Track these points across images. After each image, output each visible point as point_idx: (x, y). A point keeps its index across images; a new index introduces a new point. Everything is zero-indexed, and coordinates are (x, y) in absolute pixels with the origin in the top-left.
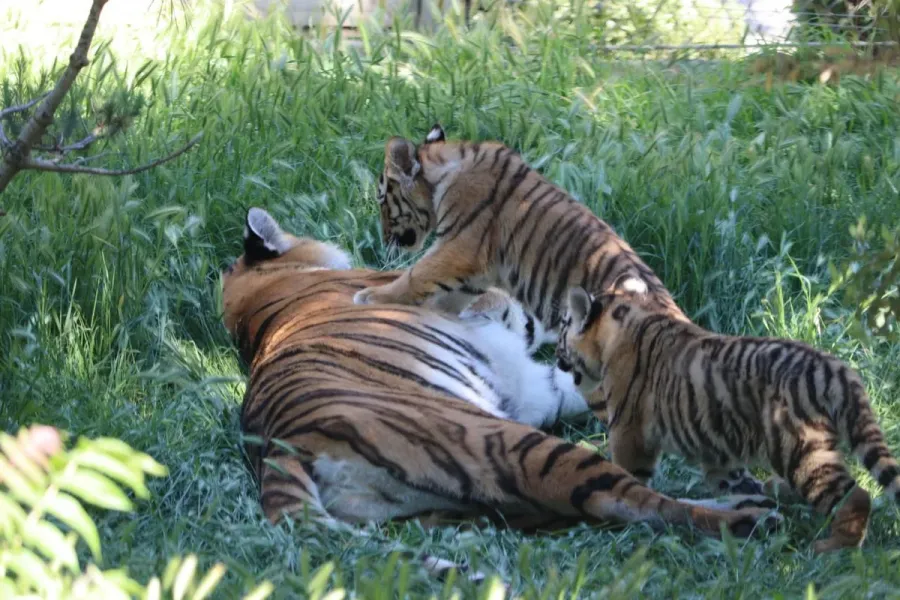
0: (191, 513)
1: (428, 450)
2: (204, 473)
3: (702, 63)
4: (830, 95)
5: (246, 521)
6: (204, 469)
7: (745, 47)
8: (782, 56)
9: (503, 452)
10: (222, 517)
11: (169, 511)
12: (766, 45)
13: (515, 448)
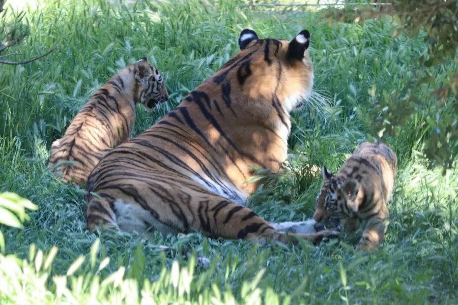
0: (51, 228)
1: (171, 206)
2: (58, 208)
3: (299, 13)
4: (359, 29)
5: (78, 232)
6: (57, 206)
7: (320, 5)
8: (337, 10)
9: (206, 211)
10: (66, 230)
11: (40, 226)
12: (329, 5)
13: (213, 209)
